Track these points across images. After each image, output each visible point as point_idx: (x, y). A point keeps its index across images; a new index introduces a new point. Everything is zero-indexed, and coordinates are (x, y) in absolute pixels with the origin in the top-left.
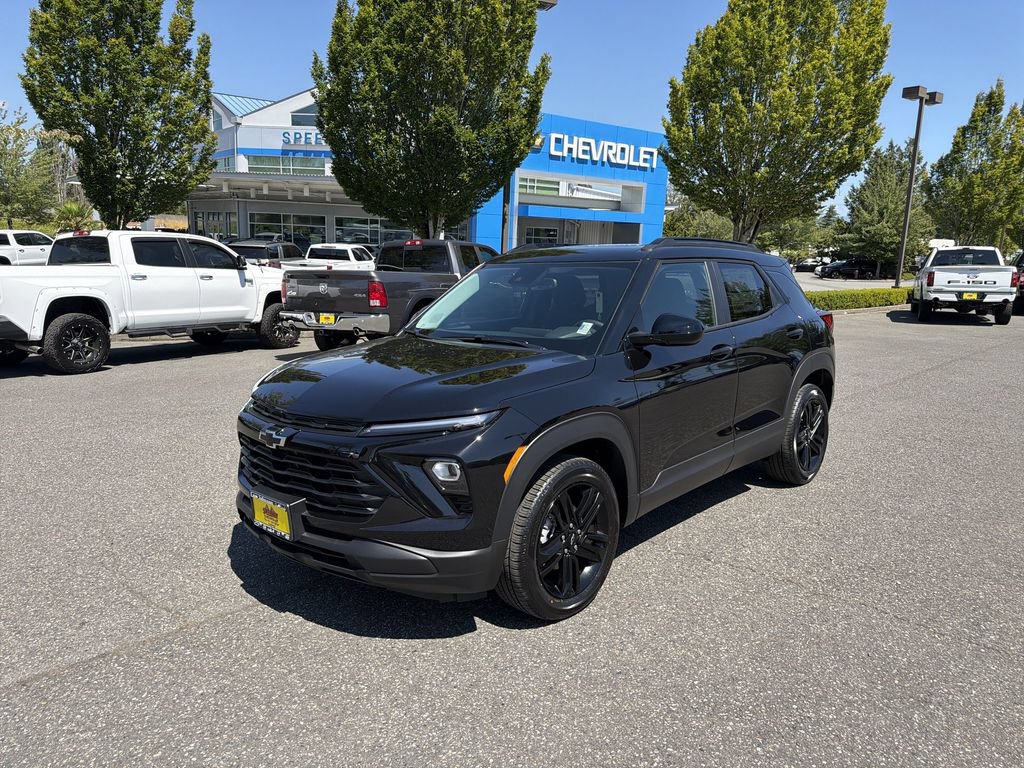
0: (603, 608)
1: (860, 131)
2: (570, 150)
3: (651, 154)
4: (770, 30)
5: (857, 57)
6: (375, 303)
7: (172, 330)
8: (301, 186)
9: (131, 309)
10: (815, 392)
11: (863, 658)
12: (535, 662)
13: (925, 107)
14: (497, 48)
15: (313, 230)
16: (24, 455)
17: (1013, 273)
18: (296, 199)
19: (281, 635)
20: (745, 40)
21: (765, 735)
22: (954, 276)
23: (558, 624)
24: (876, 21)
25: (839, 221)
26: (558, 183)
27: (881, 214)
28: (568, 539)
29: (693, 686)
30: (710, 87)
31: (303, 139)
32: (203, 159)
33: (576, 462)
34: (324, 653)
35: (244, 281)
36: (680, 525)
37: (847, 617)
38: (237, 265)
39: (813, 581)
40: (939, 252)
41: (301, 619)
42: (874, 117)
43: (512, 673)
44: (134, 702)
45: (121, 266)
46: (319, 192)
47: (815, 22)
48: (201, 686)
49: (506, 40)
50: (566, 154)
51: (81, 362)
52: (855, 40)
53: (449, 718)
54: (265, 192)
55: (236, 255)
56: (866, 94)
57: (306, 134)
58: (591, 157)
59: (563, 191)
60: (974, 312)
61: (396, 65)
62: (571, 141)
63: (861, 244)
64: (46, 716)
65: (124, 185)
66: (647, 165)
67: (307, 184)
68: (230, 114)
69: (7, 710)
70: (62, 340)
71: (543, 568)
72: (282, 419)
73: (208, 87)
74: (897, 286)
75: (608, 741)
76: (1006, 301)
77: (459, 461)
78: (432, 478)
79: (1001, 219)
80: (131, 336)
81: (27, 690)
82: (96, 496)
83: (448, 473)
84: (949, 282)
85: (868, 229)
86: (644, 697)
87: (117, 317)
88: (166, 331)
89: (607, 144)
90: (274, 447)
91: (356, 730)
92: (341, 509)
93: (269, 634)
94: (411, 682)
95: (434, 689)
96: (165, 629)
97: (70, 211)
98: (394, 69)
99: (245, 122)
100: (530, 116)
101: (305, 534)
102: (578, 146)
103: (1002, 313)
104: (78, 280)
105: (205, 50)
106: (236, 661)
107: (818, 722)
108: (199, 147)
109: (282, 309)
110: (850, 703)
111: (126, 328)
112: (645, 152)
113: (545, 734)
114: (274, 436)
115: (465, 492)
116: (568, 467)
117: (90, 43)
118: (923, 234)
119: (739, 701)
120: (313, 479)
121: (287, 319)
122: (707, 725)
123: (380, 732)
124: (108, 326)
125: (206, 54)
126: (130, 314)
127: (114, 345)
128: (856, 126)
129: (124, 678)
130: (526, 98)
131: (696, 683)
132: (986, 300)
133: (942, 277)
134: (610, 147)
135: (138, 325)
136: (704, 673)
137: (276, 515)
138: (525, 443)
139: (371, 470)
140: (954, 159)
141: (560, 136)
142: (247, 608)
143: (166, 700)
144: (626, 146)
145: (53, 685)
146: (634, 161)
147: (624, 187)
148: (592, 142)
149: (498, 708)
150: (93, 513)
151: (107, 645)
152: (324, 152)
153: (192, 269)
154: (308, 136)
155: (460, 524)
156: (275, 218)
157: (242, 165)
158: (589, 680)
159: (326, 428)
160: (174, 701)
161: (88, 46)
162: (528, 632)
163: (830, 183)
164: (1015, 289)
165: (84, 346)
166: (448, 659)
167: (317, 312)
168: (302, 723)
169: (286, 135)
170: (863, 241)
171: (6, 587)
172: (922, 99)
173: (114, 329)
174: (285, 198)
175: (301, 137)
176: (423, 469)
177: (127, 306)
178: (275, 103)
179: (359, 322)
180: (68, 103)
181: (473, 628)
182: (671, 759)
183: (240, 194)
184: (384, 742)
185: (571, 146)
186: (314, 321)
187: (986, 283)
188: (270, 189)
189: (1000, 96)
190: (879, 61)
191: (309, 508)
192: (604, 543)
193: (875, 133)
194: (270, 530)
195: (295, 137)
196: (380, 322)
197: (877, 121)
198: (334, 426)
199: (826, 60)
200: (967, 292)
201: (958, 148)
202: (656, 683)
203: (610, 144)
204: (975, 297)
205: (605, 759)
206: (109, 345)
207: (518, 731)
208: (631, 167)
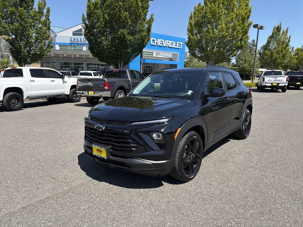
0: (200, 177)
1: (243, 37)
2: (157, 43)
3: (180, 44)
4: (218, 8)
5: (243, 16)
6: (106, 88)
7: (42, 97)
8: (76, 54)
9: (30, 91)
10: (248, 111)
11: (282, 189)
12: (185, 194)
13: (259, 30)
14: (138, 12)
15: (79, 67)
16: (4, 136)
17: (287, 78)
18: (74, 58)
19: (103, 189)
20: (211, 10)
21: (262, 214)
22: (270, 79)
23: (188, 183)
24: (248, 5)
25: (233, 64)
26: (153, 53)
27: (245, 62)
28: (190, 156)
29: (235, 200)
30: (201, 24)
31: (76, 40)
32: (49, 46)
33: (192, 133)
34: (118, 194)
35: (64, 82)
36: (214, 152)
37: (273, 177)
38: (62, 77)
39: (259, 167)
40: (265, 72)
41: (108, 184)
42: (247, 33)
43: (179, 198)
44: (62, 212)
45: (27, 78)
46: (81, 55)
47: (230, 5)
48: (83, 206)
49: (141, 9)
50: (156, 44)
51: (15, 107)
52: (242, 10)
53: (164, 213)
54: (65, 56)
55: (61, 74)
56: (245, 26)
57: (77, 38)
58: (163, 45)
59: (155, 55)
60: (275, 89)
61: (108, 17)
62: (157, 40)
63: (240, 70)
64: (35, 218)
65: (24, 53)
66: (179, 47)
67: (78, 53)
68: (53, 32)
69: (21, 217)
70: (9, 100)
71: (184, 166)
72: (102, 122)
73: (49, 23)
74: (252, 82)
75: (216, 218)
76: (285, 85)
77: (161, 133)
78: (152, 138)
79: (280, 62)
80: (30, 99)
81: (26, 210)
82: (31, 148)
83: (157, 137)
84: (269, 80)
85: (242, 66)
86: (222, 204)
87: (26, 93)
88: (41, 98)
89: (168, 41)
90: (101, 130)
91: (137, 218)
92: (123, 149)
93: (99, 189)
94: (149, 202)
95: (157, 204)
96: (65, 189)
97: (4, 62)
98: (108, 18)
99: (58, 35)
100: (148, 32)
101: (111, 157)
102: (159, 42)
103: (284, 89)
104: (13, 82)
105: (48, 12)
106: (91, 198)
107: (276, 209)
108: (47, 42)
109: (77, 90)
110: (284, 203)
111: (28, 97)
112: (179, 44)
113: (196, 216)
114: (101, 127)
115: (163, 142)
116: (190, 134)
117: (13, 9)
118: (257, 67)
119: (251, 203)
120: (114, 140)
121: (79, 93)
122: (244, 211)
123: (145, 218)
124: (23, 96)
125: (48, 13)
126: (30, 92)
127: (25, 102)
128: (242, 36)
129: (57, 205)
130: (147, 27)
131: (236, 198)
132: (279, 85)
133: (267, 79)
134: (168, 42)
135: (33, 96)
136: (238, 195)
137: (101, 151)
138: (180, 127)
139: (134, 136)
140: (268, 45)
141: (154, 39)
142: (89, 181)
143: (73, 211)
144: (173, 42)
145: (34, 208)
146: (175, 46)
147: (172, 54)
148: (163, 41)
149: (179, 209)
150: (32, 153)
151: (48, 195)
152: (83, 44)
153: (48, 79)
154: (78, 39)
155: (162, 152)
156: (68, 64)
157: (57, 47)
158: (204, 199)
159: (118, 124)
160: (75, 211)
161: (12, 10)
162: (180, 185)
163: (235, 52)
164: (287, 82)
165: (16, 102)
166: (158, 194)
167: (88, 91)
168: (119, 217)
169: (71, 39)
170: (240, 69)
171: (9, 177)
172: (258, 28)
173: (25, 97)
174: (71, 58)
175: (75, 39)
176: (150, 136)
177: (29, 90)
178: (67, 29)
179: (102, 94)
180: (6, 28)
181: (162, 185)
182: (237, 222)
183: (57, 56)
184: (147, 221)
185: (157, 42)
186: (87, 94)
187: (279, 80)
188: (67, 55)
189: (280, 27)
190: (248, 17)
191: (112, 149)
192: (199, 157)
193: (247, 37)
194: (99, 156)
195: (74, 40)
196: (108, 94)
197: (248, 34)
198: (120, 123)
199: (234, 16)
200: (274, 83)
201: (269, 42)
202: (224, 199)
203: (169, 41)
204: (276, 84)
205: (217, 223)
206: (24, 102)
207: (188, 216)
208: (175, 48)
